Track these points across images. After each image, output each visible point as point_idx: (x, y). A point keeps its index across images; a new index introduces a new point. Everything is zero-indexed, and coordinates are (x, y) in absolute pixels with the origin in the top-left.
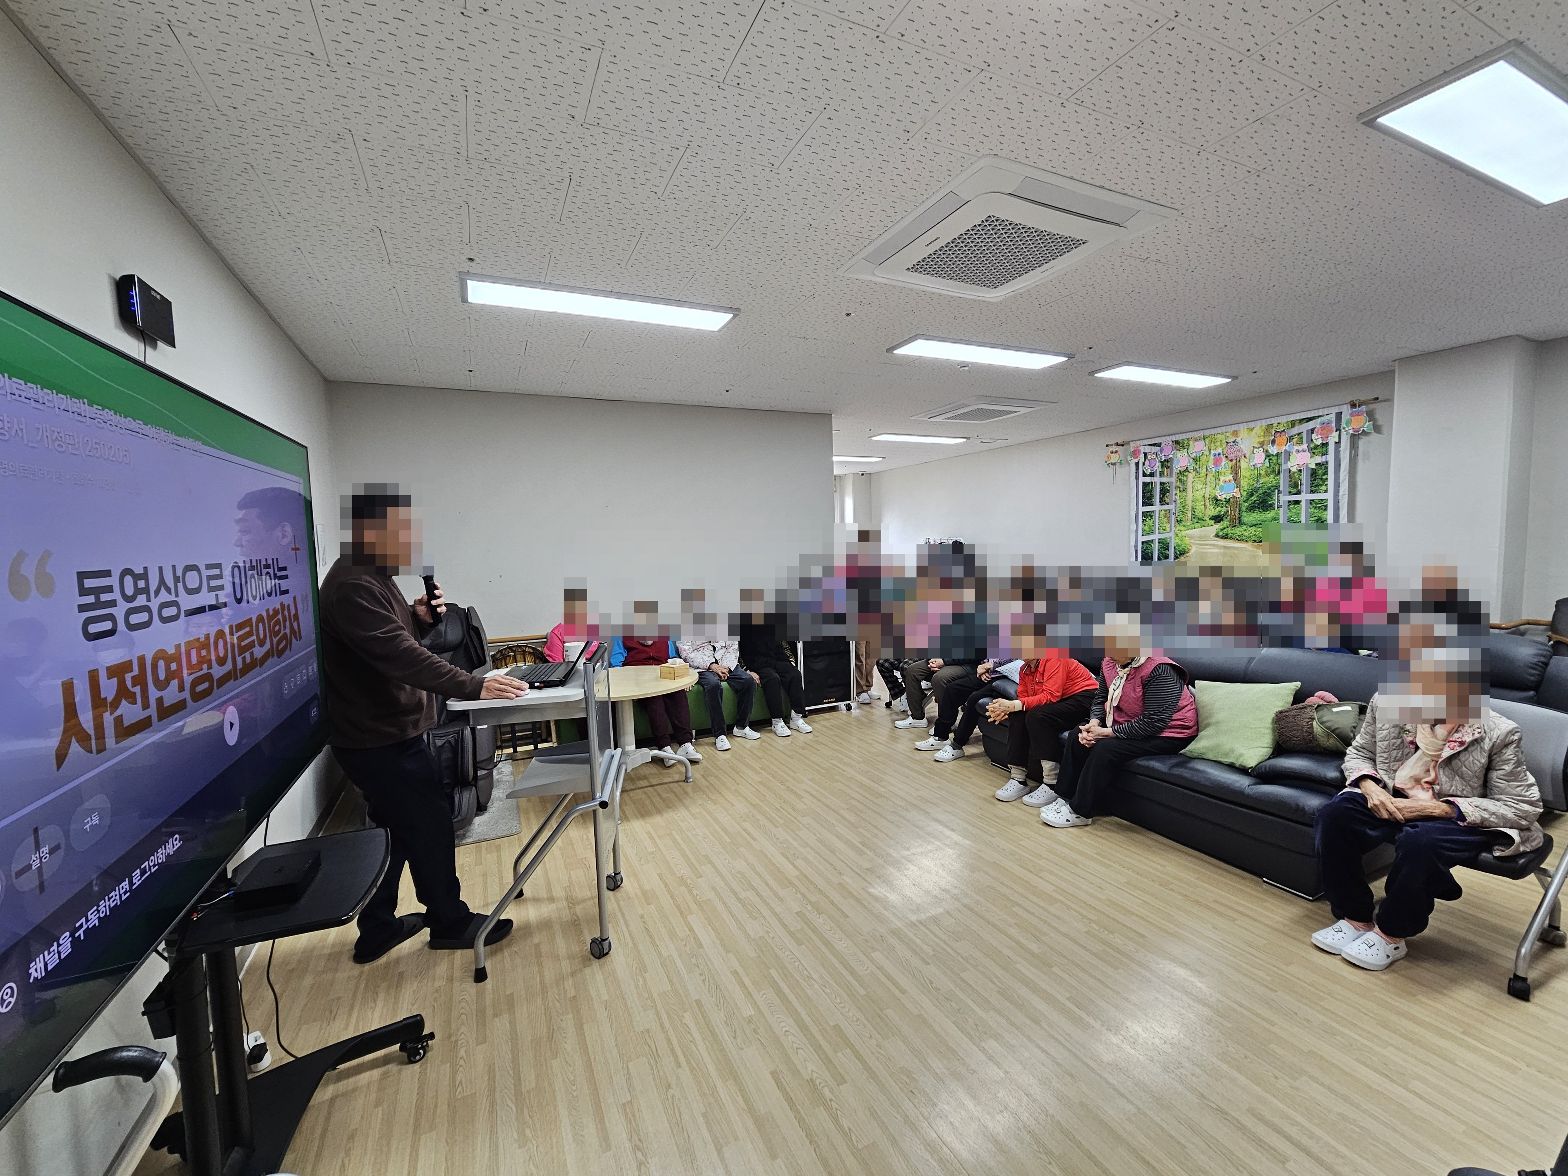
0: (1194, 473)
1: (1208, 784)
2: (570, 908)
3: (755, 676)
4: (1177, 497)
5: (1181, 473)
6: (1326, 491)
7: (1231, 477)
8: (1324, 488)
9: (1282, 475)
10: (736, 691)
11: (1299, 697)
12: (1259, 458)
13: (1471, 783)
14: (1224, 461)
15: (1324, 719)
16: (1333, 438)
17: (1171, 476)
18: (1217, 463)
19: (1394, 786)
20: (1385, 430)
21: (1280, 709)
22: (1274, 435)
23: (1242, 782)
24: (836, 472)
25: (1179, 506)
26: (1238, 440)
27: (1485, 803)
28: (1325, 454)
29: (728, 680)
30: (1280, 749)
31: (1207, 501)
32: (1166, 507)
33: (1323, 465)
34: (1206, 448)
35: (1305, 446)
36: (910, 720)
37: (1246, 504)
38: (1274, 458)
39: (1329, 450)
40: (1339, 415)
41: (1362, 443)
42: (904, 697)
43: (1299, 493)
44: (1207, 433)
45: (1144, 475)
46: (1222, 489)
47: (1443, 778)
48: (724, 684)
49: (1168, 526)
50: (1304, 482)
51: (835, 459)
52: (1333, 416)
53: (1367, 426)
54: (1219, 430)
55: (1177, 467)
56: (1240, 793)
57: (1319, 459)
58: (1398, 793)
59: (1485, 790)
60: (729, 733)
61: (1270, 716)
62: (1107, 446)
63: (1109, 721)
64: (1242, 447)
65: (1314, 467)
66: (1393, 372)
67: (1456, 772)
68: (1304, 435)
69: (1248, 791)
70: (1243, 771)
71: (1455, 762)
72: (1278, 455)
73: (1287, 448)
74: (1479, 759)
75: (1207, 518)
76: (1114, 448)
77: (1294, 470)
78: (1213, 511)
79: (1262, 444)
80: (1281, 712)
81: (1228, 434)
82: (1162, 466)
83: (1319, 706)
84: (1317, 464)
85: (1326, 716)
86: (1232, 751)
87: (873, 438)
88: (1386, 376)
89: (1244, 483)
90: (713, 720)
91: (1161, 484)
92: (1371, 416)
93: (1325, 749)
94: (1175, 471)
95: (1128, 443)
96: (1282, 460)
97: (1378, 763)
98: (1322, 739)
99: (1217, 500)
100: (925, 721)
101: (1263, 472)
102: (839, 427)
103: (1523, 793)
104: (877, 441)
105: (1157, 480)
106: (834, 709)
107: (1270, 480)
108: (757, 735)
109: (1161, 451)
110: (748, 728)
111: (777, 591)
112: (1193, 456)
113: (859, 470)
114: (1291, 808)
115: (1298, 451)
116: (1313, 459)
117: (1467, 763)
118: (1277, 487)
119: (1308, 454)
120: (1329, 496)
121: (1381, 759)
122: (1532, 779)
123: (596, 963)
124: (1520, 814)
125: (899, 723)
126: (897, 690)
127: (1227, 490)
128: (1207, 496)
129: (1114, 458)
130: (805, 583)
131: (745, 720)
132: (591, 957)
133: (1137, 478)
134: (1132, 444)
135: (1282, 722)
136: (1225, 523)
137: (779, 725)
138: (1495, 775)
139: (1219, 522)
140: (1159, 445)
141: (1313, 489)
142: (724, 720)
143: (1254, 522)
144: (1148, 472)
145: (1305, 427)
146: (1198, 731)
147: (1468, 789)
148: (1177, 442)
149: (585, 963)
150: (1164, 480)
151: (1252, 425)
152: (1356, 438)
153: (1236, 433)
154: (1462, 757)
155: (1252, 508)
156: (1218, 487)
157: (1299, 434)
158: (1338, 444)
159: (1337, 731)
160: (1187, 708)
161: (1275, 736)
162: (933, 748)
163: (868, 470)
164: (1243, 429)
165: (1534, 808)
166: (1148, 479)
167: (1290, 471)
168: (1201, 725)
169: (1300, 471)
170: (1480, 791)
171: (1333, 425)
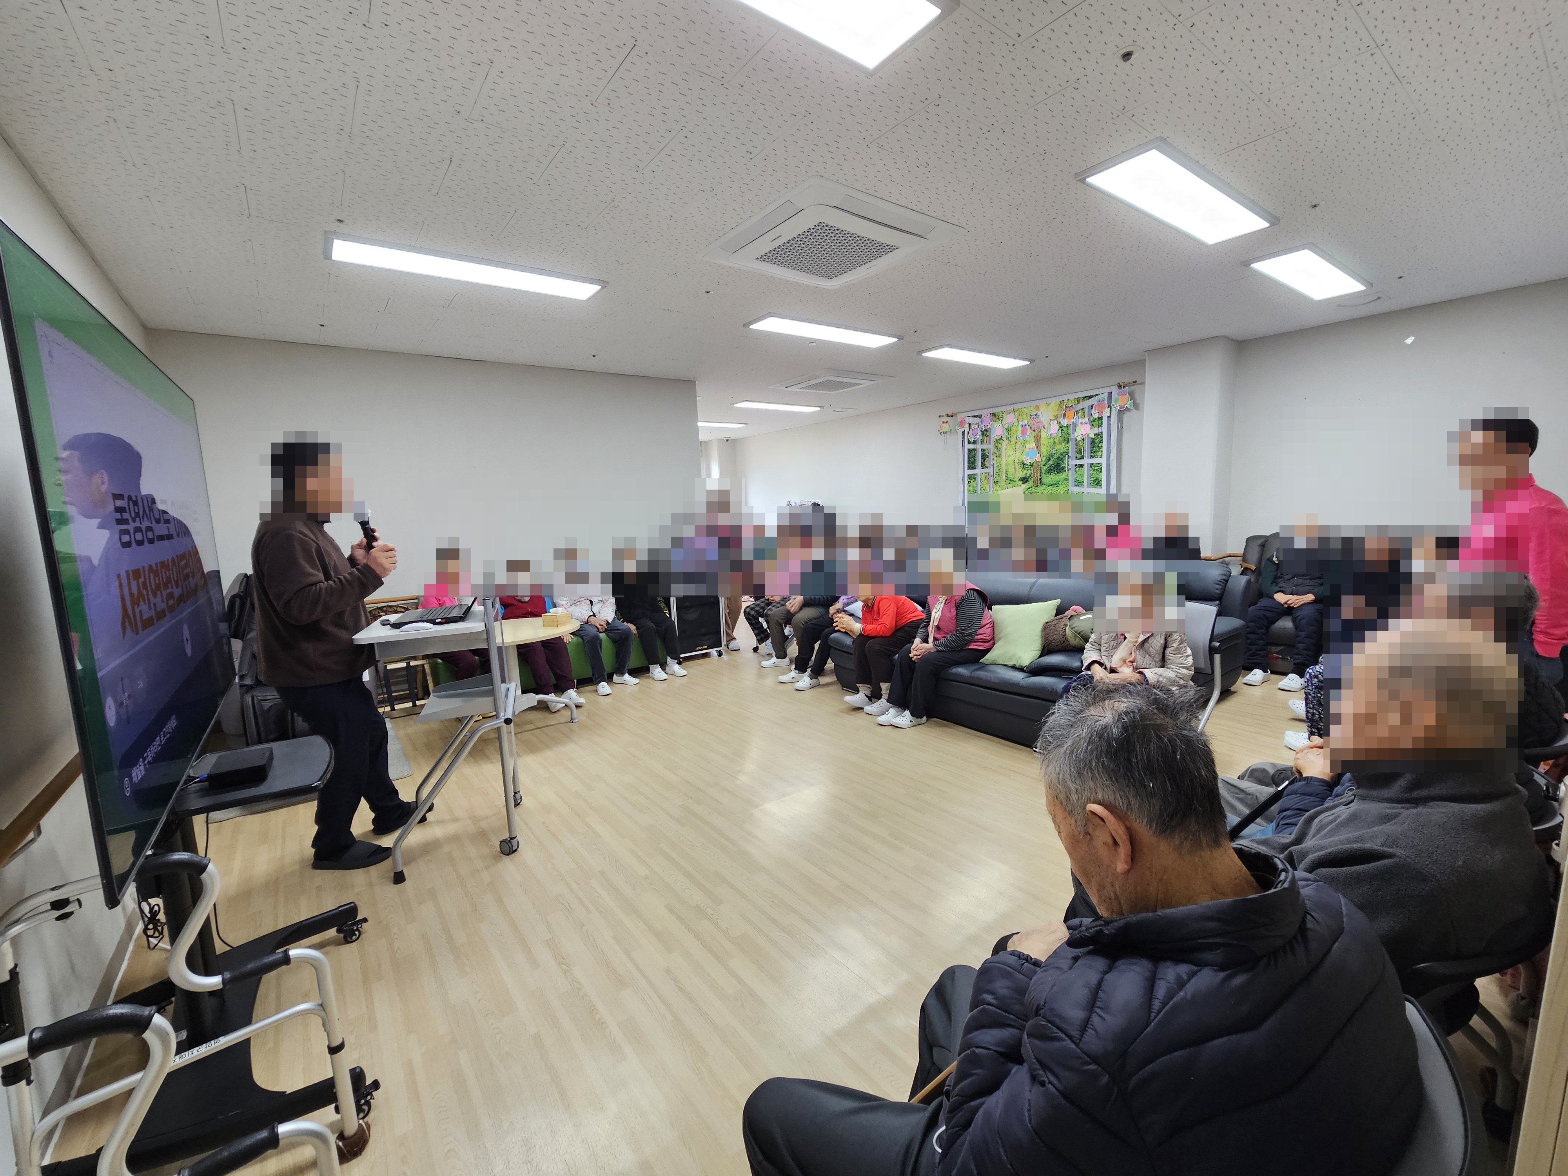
0: (1007, 441)
1: (996, 681)
2: (474, 824)
3: (632, 627)
4: (995, 462)
5: (997, 441)
6: (1101, 457)
7: (1034, 445)
8: (1100, 454)
9: (1070, 442)
10: (614, 641)
11: (1060, 611)
12: (1054, 429)
13: (1155, 659)
14: (1029, 432)
15: (1074, 625)
16: (1106, 413)
17: (990, 443)
18: (1024, 432)
19: (1110, 667)
20: (1140, 406)
21: (1047, 621)
22: (1065, 410)
23: (1018, 676)
24: (702, 437)
25: (996, 469)
26: (1039, 413)
27: (1161, 671)
28: (1100, 426)
29: (606, 631)
30: (1046, 650)
31: (1017, 465)
32: (986, 470)
33: (1099, 435)
34: (1015, 420)
35: (1086, 419)
36: (774, 659)
37: (1045, 468)
38: (1065, 429)
39: (1103, 423)
40: (1110, 394)
41: (1126, 417)
42: (769, 641)
43: (1082, 458)
44: (1016, 407)
45: (969, 443)
46: (1027, 455)
47: (1139, 657)
48: (603, 636)
49: (987, 486)
50: (1086, 448)
51: (700, 424)
52: (1106, 394)
53: (1129, 404)
54: (1025, 405)
55: (995, 435)
56: (1016, 685)
57: (1096, 430)
58: (1113, 671)
59: (1163, 662)
60: (609, 679)
61: (1040, 627)
62: (940, 416)
63: (931, 639)
64: (1042, 419)
65: (1093, 436)
66: (1145, 360)
67: (1147, 652)
68: (1086, 410)
69: (1022, 682)
70: (1021, 669)
71: (1146, 645)
72: (1067, 426)
73: (1074, 420)
74: (1159, 641)
75: (1016, 480)
76: (946, 419)
77: (1079, 439)
78: (1021, 474)
79: (1056, 417)
80: (1047, 623)
81: (1032, 408)
82: (983, 434)
83: (1071, 616)
84: (1095, 435)
85: (1076, 623)
86: (1014, 655)
87: (735, 405)
88: (1138, 364)
89: (1044, 450)
90: (593, 669)
91: (983, 450)
92: (1132, 395)
93: (1074, 647)
94: (993, 439)
95: (956, 414)
96: (1071, 431)
97: (1102, 651)
98: (1071, 639)
99: (1024, 464)
100: (787, 660)
101: (1057, 441)
102: (703, 394)
103: (1183, 662)
104: (739, 408)
105: (979, 447)
106: (706, 655)
107: (1061, 448)
108: (636, 680)
109: (982, 422)
110: (627, 675)
111: (649, 550)
112: (1006, 426)
113: (723, 436)
114: (1048, 691)
115: (1082, 423)
116: (1092, 431)
117: (1152, 644)
118: (1067, 453)
119: (1089, 426)
120: (1103, 460)
121: (1104, 648)
122: (1189, 652)
123: (507, 859)
124: (1179, 675)
125: (765, 663)
126: (762, 635)
127: (1032, 457)
128: (1017, 461)
129: (946, 427)
130: (677, 542)
131: (624, 667)
132: (502, 855)
133: (963, 446)
134: (959, 416)
135: (1047, 630)
136: (1030, 483)
137: (657, 671)
138: (1168, 651)
139: (1026, 482)
140: (980, 416)
141: (1092, 454)
142: (603, 668)
143: (1051, 483)
144: (972, 440)
145: (1087, 404)
146: (994, 644)
147: (1154, 663)
148: (994, 415)
149: (496, 859)
150: (984, 447)
151: (1049, 400)
152: (1122, 413)
153: (1037, 407)
154: (1150, 641)
155: (1049, 471)
156: (1024, 453)
157: (1083, 409)
158: (1109, 417)
159: (1082, 633)
160: (987, 626)
161: (1042, 641)
162: (794, 680)
163: (733, 436)
164: (1042, 404)
165: (1188, 671)
166: (972, 446)
167: (1076, 440)
168: (996, 639)
169: (1083, 439)
170: (1160, 664)
171: (1106, 402)
